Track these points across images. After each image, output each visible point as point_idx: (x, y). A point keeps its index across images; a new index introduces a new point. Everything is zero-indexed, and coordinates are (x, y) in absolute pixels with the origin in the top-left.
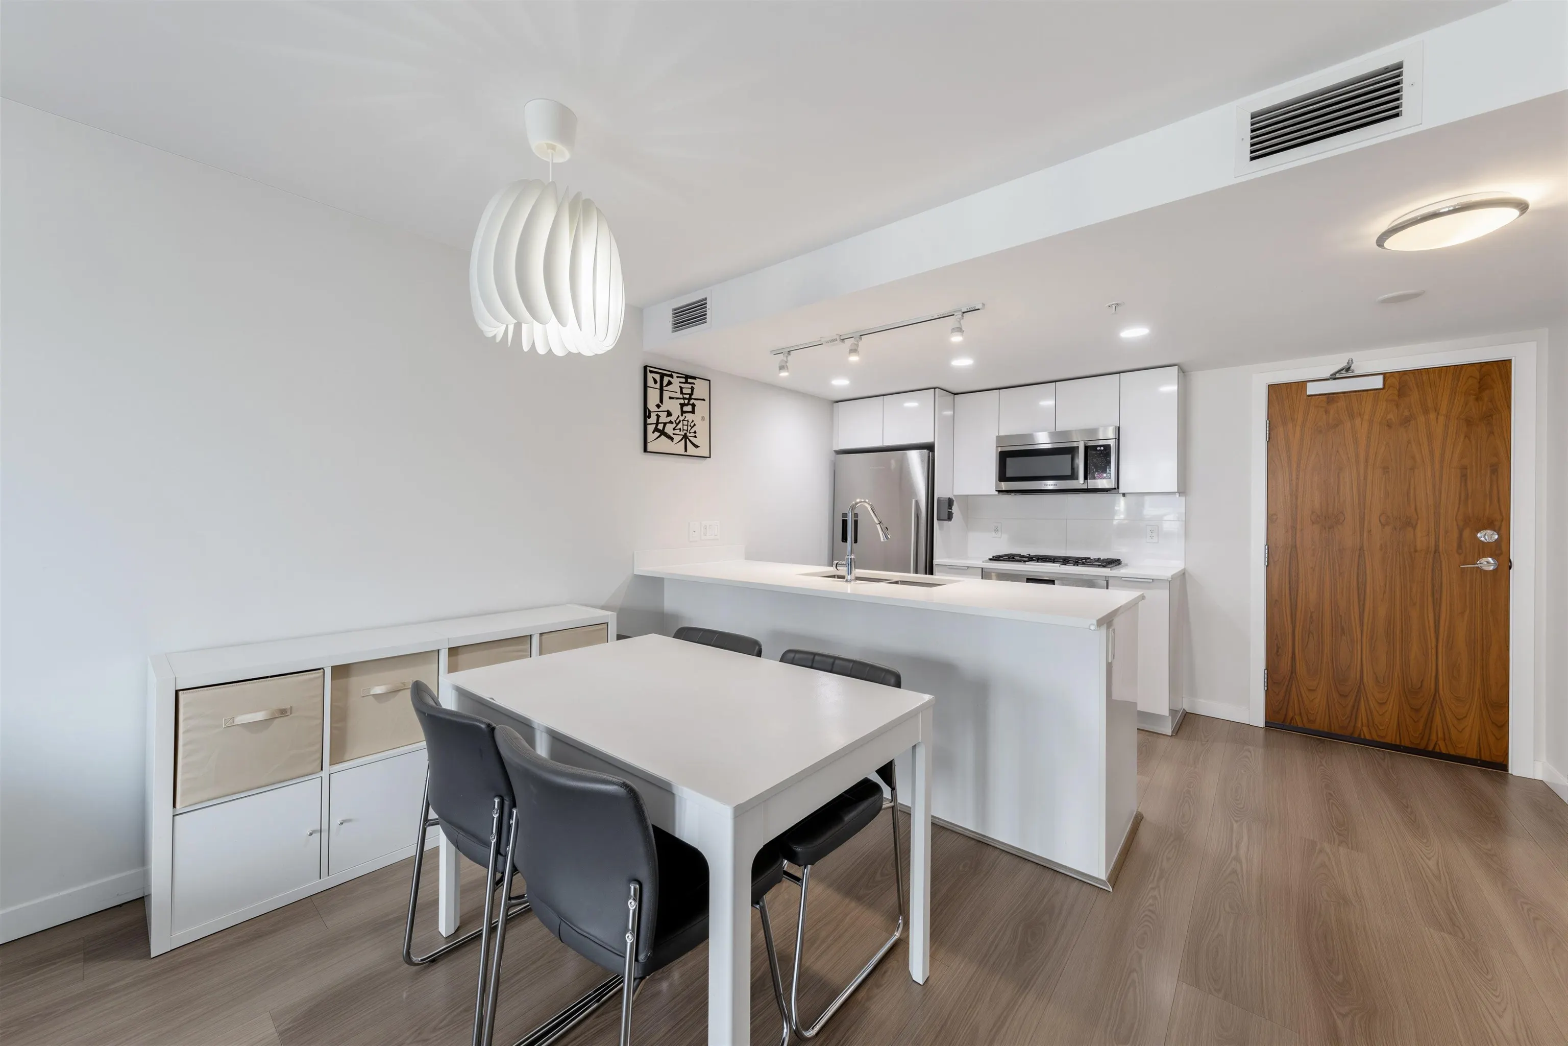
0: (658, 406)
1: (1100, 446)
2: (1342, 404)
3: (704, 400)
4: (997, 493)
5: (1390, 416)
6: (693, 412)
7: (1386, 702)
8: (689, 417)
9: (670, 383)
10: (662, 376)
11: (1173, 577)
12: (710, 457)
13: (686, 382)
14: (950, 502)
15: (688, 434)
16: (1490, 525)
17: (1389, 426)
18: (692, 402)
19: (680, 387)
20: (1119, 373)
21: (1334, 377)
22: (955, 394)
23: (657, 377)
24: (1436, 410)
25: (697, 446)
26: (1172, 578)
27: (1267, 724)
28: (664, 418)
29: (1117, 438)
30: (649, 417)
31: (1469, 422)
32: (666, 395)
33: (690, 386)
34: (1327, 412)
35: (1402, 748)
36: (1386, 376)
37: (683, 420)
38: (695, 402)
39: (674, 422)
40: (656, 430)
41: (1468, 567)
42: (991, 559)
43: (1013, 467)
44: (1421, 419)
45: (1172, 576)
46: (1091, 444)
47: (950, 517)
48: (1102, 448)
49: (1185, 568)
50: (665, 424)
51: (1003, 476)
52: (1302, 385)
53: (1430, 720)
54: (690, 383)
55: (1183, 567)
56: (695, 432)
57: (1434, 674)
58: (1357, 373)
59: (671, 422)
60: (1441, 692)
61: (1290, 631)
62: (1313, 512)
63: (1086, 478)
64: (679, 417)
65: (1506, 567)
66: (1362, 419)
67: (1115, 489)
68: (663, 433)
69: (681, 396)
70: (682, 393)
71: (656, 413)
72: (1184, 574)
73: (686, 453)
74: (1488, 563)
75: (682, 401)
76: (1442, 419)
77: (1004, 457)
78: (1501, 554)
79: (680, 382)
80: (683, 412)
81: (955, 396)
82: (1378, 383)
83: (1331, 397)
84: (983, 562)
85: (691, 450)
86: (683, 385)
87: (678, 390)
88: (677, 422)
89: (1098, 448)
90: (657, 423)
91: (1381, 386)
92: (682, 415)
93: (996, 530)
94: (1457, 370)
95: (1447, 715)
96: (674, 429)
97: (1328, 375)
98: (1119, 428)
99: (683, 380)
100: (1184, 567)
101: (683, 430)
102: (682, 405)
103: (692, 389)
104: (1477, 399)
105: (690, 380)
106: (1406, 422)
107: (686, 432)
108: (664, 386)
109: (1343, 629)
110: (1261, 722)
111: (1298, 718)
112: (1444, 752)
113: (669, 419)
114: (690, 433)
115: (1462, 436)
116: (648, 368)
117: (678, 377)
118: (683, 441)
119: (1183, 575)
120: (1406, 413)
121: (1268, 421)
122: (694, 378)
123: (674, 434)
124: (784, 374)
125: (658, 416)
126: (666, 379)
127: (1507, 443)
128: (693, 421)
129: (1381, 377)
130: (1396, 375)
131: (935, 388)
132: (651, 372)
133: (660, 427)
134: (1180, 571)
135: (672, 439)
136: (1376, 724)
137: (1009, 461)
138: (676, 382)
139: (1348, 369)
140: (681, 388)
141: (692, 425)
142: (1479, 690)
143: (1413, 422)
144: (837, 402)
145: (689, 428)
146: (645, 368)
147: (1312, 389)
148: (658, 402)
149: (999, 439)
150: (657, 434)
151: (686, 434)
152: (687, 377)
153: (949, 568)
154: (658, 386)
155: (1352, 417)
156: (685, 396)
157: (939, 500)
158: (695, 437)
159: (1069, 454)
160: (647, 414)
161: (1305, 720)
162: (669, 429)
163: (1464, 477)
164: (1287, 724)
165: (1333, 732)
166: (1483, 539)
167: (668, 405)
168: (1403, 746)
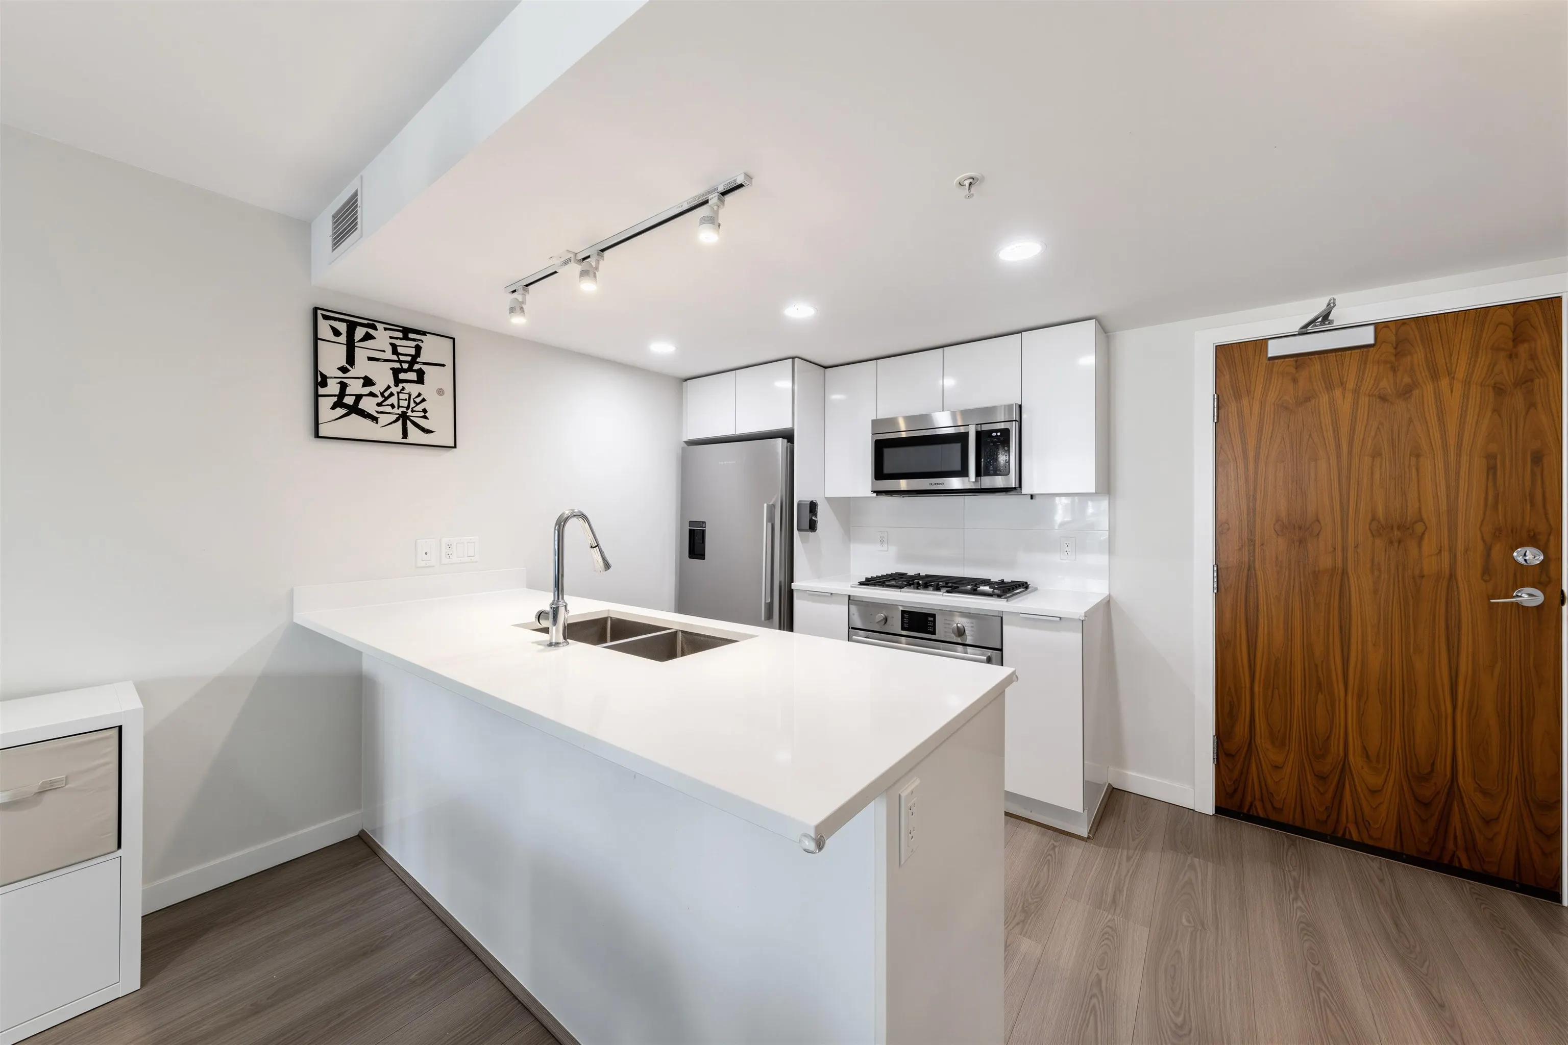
0: (343, 370)
1: (996, 431)
2: (1316, 366)
3: (443, 365)
4: (875, 495)
5: (1384, 384)
6: (420, 380)
7: (1382, 789)
8: (413, 389)
9: (368, 337)
10: (352, 327)
11: (1087, 614)
12: (455, 447)
13: (406, 338)
14: (813, 507)
15: (409, 413)
16: (1532, 540)
17: (1383, 399)
18: (416, 367)
19: (391, 344)
20: (1020, 332)
21: (1304, 331)
22: (826, 367)
23: (342, 327)
24: (1451, 374)
25: (428, 431)
26: (1085, 616)
27: (1219, 810)
28: (355, 387)
29: (1018, 419)
30: (324, 384)
31: (1499, 390)
32: (360, 355)
33: (413, 344)
34: (1295, 381)
35: (1404, 857)
36: (1379, 327)
37: (398, 393)
38: (424, 368)
39: (379, 395)
40: (338, 404)
41: (1498, 603)
42: (861, 584)
43: (894, 459)
44: (1429, 388)
45: (1085, 613)
46: (985, 428)
47: (812, 526)
48: (999, 434)
49: (1109, 595)
50: (359, 397)
51: (880, 473)
52: (1261, 344)
53: (1445, 817)
54: (414, 340)
55: (1106, 592)
56: (425, 411)
57: (1449, 753)
58: (1336, 324)
59: (372, 394)
60: (1461, 780)
61: (1248, 685)
62: (1277, 521)
63: (978, 474)
64: (389, 387)
65: (1558, 601)
66: (1344, 389)
67: (1015, 488)
68: (354, 409)
69: (395, 358)
70: (395, 351)
71: (339, 380)
72: (1109, 602)
73: (404, 441)
74: (1529, 597)
75: (397, 365)
76: (1458, 387)
77: (881, 447)
78: (1549, 582)
79: (391, 337)
80: (397, 381)
81: (826, 369)
82: (1367, 337)
83: (1300, 359)
84: (852, 587)
85: (414, 435)
86: (397, 342)
87: (389, 349)
88: (386, 394)
89: (994, 434)
90: (342, 394)
91: (1372, 341)
92: (396, 385)
93: (882, 542)
94: (1482, 315)
95: (1469, 812)
96: (379, 405)
97: (1296, 329)
98: (1020, 406)
99: (400, 335)
100: (1108, 593)
101: (399, 407)
102: (396, 372)
103: (418, 349)
104: (1510, 357)
105: (411, 336)
106: (1406, 393)
107: (404, 410)
108: (356, 341)
109: (1319, 685)
110: (1208, 808)
111: (1258, 804)
112: (1466, 868)
113: (367, 390)
114: (413, 411)
115: (1489, 414)
116: (319, 312)
117: (386, 329)
118: (400, 422)
119: (1107, 605)
120: (1407, 380)
121: (1216, 395)
122: (424, 333)
123: (378, 412)
124: (518, 321)
125: (343, 386)
126: (360, 332)
127: (1556, 419)
128: (419, 395)
129: (1372, 328)
130: (1392, 326)
131: (793, 358)
132: (326, 318)
133: (349, 400)
134: (1104, 599)
135: (375, 419)
136: (1367, 821)
137: (887, 452)
138: (382, 339)
139: (1325, 317)
140: (394, 347)
141: (418, 400)
142: (1517, 778)
143: (1416, 392)
144: (686, 380)
145: (412, 405)
146: (316, 310)
147: (1275, 349)
148: (343, 362)
149: (875, 423)
150: (340, 411)
151: (404, 413)
152: (406, 332)
153: (810, 594)
154: (343, 339)
155: (1329, 387)
156: (402, 358)
157: (799, 505)
158: (425, 417)
159: (959, 442)
160: (321, 381)
161: (1269, 806)
162: (368, 405)
163: (1491, 470)
164: (1245, 811)
165: (1307, 827)
166: (1520, 559)
167: (362, 367)
168: (1406, 855)
